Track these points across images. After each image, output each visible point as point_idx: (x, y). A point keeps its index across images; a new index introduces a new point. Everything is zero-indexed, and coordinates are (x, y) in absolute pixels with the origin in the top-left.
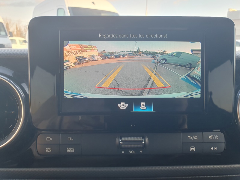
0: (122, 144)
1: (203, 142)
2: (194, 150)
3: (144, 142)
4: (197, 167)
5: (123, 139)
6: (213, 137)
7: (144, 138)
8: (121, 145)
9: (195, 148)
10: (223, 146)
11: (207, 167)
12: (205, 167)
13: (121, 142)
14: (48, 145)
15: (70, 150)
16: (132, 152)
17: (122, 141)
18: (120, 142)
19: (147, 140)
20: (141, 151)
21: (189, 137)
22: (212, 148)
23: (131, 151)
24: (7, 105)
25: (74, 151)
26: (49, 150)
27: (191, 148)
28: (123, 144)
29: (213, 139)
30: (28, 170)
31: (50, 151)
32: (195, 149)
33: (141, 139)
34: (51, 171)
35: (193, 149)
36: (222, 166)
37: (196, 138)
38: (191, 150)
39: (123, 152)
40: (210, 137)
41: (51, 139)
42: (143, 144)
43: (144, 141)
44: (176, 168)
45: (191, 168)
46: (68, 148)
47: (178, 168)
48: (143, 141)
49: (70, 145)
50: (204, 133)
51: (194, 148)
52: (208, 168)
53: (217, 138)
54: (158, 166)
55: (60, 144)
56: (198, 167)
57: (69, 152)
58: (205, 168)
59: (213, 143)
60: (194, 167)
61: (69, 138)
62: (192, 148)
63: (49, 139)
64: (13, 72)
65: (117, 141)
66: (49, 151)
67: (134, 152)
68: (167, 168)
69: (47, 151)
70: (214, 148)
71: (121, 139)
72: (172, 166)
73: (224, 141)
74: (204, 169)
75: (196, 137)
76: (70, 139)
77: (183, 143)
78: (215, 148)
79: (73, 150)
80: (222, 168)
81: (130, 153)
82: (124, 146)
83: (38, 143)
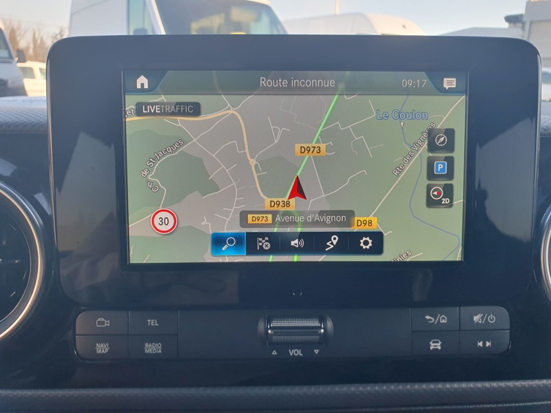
0: (271, 335)
1: (460, 330)
2: (439, 348)
3: (322, 331)
4: (445, 386)
5: (274, 324)
6: (482, 318)
7: (322, 320)
8: (269, 337)
9: (440, 343)
10: (505, 338)
11: (469, 386)
12: (464, 385)
13: (269, 331)
14: (102, 336)
15: (152, 348)
16: (296, 352)
17: (271, 328)
18: (268, 329)
19: (330, 324)
20: (317, 351)
21: (428, 317)
22: (481, 344)
23: (294, 351)
24: (4, 243)
25: (160, 351)
26: (102, 348)
27: (431, 343)
28: (276, 334)
29: (482, 322)
30: (56, 393)
31: (107, 350)
32: (441, 345)
33: (315, 323)
34: (109, 395)
35: (435, 345)
36: (503, 384)
37: (443, 321)
38: (431, 348)
39: (274, 353)
40: (476, 318)
41: (107, 323)
42: (321, 334)
43: (324, 328)
44: (397, 388)
45: (431, 389)
46: (146, 345)
47: (400, 387)
48: (320, 328)
49: (153, 337)
50: (463, 309)
51: (437, 342)
52: (471, 388)
53: (492, 319)
54: (356, 385)
55: (128, 334)
56: (448, 385)
57: (149, 354)
58: (462, 388)
59: (484, 331)
60: (437, 387)
61: (149, 321)
62: (434, 342)
63: (103, 322)
64: (15, 167)
65: (261, 326)
66: (103, 351)
67: (299, 353)
68: (377, 388)
69: (98, 352)
70: (484, 344)
71: (270, 324)
72: (388, 384)
73: (509, 328)
74: (460, 390)
76: (153, 322)
77: (412, 332)
78: (488, 344)
79: (160, 347)
80: (501, 388)
81: (291, 354)
82: (276, 338)
83: (77, 333)
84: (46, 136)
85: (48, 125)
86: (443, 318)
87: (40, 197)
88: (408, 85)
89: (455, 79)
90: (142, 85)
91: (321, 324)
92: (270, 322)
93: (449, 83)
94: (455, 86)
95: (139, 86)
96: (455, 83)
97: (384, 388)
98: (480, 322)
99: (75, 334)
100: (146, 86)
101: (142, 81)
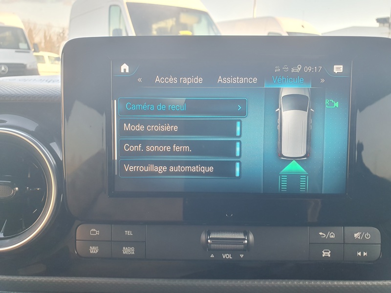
0: (211, 244)
1: (344, 243)
2: (329, 256)
3: (246, 241)
4: (333, 283)
5: (213, 236)
6: (361, 235)
7: (246, 234)
8: (209, 245)
9: (330, 252)
10: (377, 251)
11: (350, 283)
12: (347, 283)
13: (209, 241)
14: (94, 241)
15: (128, 251)
16: (227, 256)
17: (210, 239)
18: (208, 239)
19: (251, 237)
20: (242, 256)
21: (321, 234)
22: (359, 254)
23: (226, 255)
24: (29, 176)
25: (133, 253)
26: (94, 250)
27: (323, 252)
28: (213, 243)
29: (361, 238)
30: (63, 279)
31: (97, 251)
32: (331, 254)
33: (241, 236)
34: (98, 282)
35: (326, 254)
36: (375, 283)
37: (332, 237)
38: (323, 255)
39: (212, 256)
40: (356, 235)
41: (98, 233)
42: (245, 244)
43: (247, 240)
44: (299, 283)
45: (323, 285)
46: (124, 248)
47: (301, 283)
48: (245, 239)
49: (129, 243)
50: (346, 228)
51: (328, 252)
52: (352, 285)
53: (368, 236)
54: (270, 280)
55: (112, 241)
56: (336, 283)
57: (126, 254)
58: (346, 285)
59: (361, 245)
60: (328, 283)
61: (126, 231)
62: (325, 252)
63: (95, 232)
65: (203, 237)
66: (94, 252)
67: (230, 257)
68: (284, 283)
69: (91, 252)
70: (362, 254)
71: (209, 236)
72: (292, 280)
73: (380, 243)
74: (344, 286)
75: (333, 235)
76: (129, 233)
77: (310, 243)
78: (365, 254)
79: (133, 250)
80: (374, 285)
81: (224, 257)
82: (214, 246)
83: (77, 239)
84: (60, 104)
85: (61, 98)
86: (332, 234)
87: (54, 145)
88: (308, 71)
89: (342, 66)
90: (125, 70)
91: (245, 237)
92: (209, 234)
93: (338, 69)
94: (342, 71)
95: (122, 71)
96: (342, 69)
97: (290, 283)
98: (359, 238)
99: (75, 240)
100: (127, 71)
101: (125, 68)
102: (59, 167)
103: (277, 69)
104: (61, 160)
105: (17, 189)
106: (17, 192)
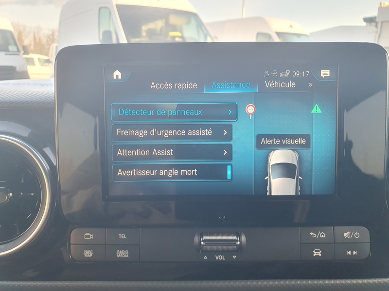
0: (203, 246)
1: (334, 243)
2: (320, 255)
3: (239, 243)
4: (324, 282)
5: (206, 238)
6: (350, 234)
7: (238, 235)
9: (321, 251)
10: (367, 249)
11: (341, 282)
12: (338, 282)
13: (202, 243)
14: (88, 245)
15: (122, 254)
17: (203, 241)
18: (201, 241)
19: (243, 238)
20: (234, 257)
21: (311, 234)
22: (349, 253)
23: (219, 257)
24: (23, 181)
25: (127, 256)
26: (88, 254)
27: (314, 251)
28: (206, 245)
30: (57, 284)
31: (91, 255)
32: (321, 253)
33: (234, 237)
34: (92, 286)
35: (317, 253)
36: (365, 281)
37: (323, 236)
38: (314, 255)
39: (205, 258)
40: (345, 235)
41: (92, 237)
42: (237, 245)
43: (239, 241)
44: (291, 283)
45: (315, 284)
46: (118, 251)
47: (293, 283)
48: (237, 241)
49: (123, 246)
50: (336, 228)
51: (319, 251)
52: (343, 284)
53: (357, 235)
54: (262, 280)
55: (106, 244)
56: (327, 282)
57: (120, 258)
58: (337, 284)
59: (352, 244)
60: (319, 282)
61: (120, 235)
62: (316, 251)
63: (89, 236)
64: (31, 131)
65: (196, 239)
66: (89, 256)
67: (223, 258)
68: (276, 283)
69: (86, 256)
70: (352, 253)
71: (203, 238)
72: (284, 280)
73: (369, 241)
74: (335, 285)
76: (122, 236)
77: (301, 243)
78: (355, 253)
79: (127, 253)
80: (364, 283)
81: (217, 259)
82: (206, 248)
83: (71, 243)
84: (54, 110)
85: (54, 103)
86: (323, 234)
87: (48, 151)
89: (329, 71)
90: (117, 76)
91: (238, 238)
92: (202, 236)
93: (325, 73)
94: (329, 75)
95: (115, 77)
96: (329, 73)
97: (282, 283)
98: (349, 237)
99: (70, 244)
100: (120, 77)
101: (117, 74)
102: (53, 172)
103: (266, 74)
104: (55, 164)
105: (11, 194)
106: (11, 198)
